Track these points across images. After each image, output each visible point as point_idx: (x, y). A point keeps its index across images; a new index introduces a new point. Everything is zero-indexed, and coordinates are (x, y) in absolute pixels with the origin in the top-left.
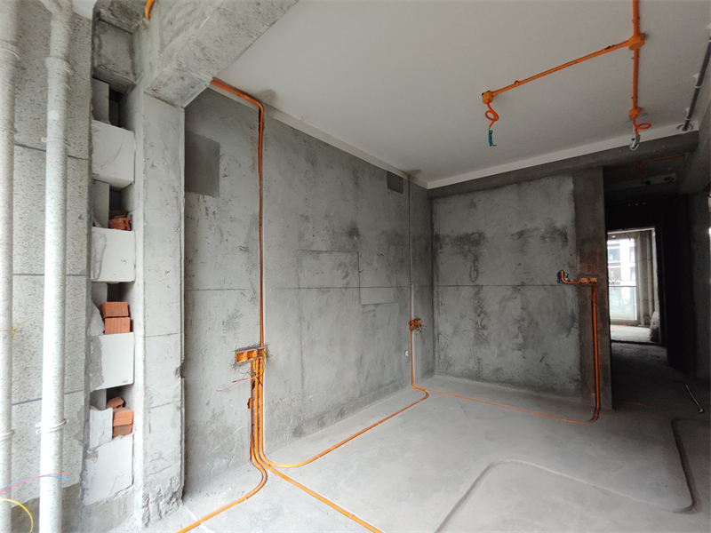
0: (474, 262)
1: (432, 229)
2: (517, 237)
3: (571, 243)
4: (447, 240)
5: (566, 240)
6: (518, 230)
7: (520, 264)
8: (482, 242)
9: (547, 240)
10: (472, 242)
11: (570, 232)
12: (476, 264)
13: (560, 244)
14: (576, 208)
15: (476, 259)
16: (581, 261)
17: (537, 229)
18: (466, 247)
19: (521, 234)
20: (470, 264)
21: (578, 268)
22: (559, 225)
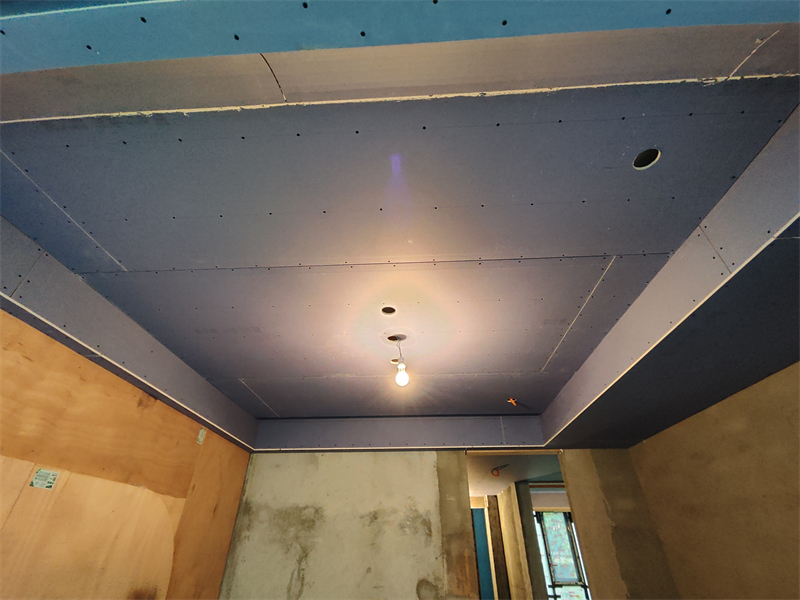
0: (300, 562)
1: (243, 491)
2: (367, 520)
3: (437, 539)
4: (263, 515)
5: (430, 534)
6: (372, 508)
7: (369, 570)
8: (318, 524)
9: (407, 529)
10: (303, 522)
11: (435, 520)
12: (303, 565)
13: (423, 538)
14: (440, 486)
15: (304, 554)
16: (449, 570)
17: (395, 511)
18: (292, 531)
19: (374, 517)
20: (292, 565)
21: (446, 582)
22: (422, 510)
